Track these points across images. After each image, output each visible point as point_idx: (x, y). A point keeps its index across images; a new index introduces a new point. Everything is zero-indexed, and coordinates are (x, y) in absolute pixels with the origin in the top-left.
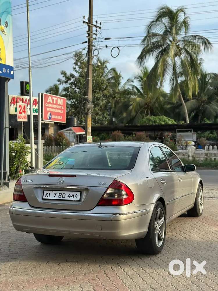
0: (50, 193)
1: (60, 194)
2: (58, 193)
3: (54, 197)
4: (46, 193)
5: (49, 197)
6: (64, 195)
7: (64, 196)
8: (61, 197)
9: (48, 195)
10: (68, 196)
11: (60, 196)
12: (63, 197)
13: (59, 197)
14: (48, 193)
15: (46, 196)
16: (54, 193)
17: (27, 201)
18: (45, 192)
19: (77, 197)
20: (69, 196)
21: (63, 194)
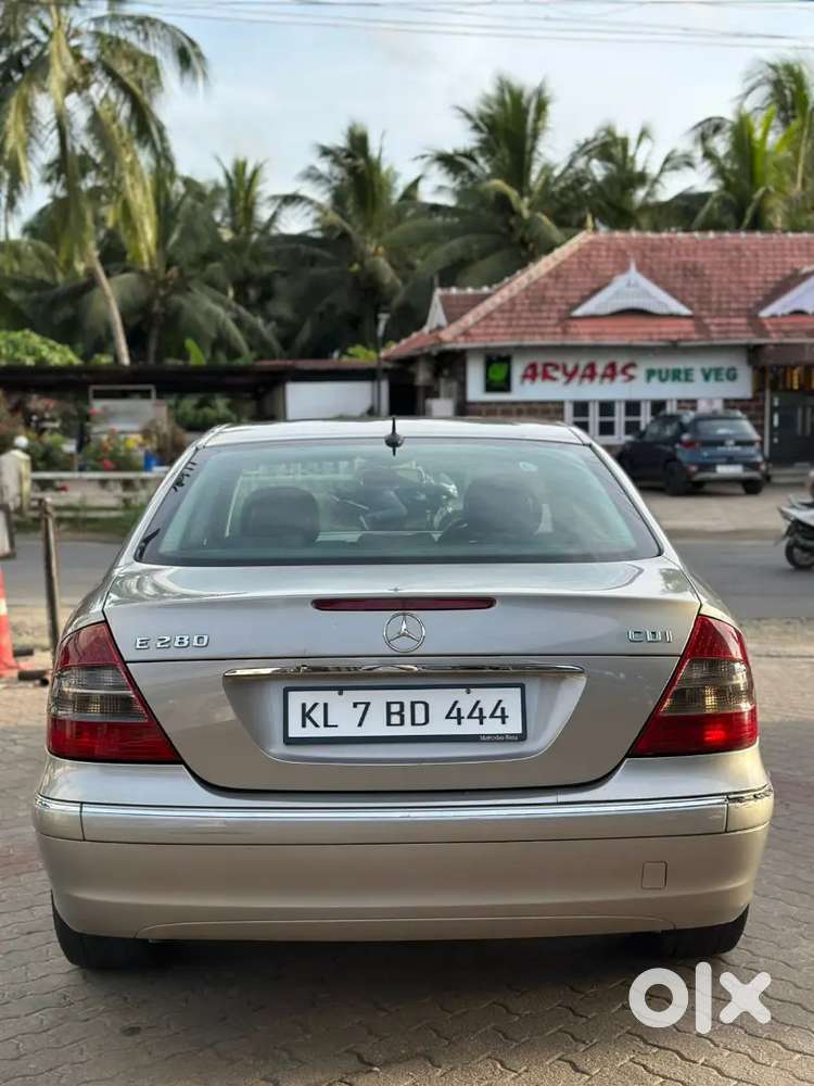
0: (326, 705)
1: (396, 708)
2: (379, 699)
3: (360, 725)
4: (304, 705)
5: (326, 725)
6: (420, 709)
7: (420, 718)
8: (402, 723)
9: (318, 715)
10: (448, 717)
11: (395, 719)
12: (413, 723)
13: (389, 724)
14: (316, 704)
15: (304, 725)
16: (355, 705)
17: (182, 762)
18: (296, 700)
19: (503, 718)
20: (454, 714)
21: (413, 704)
